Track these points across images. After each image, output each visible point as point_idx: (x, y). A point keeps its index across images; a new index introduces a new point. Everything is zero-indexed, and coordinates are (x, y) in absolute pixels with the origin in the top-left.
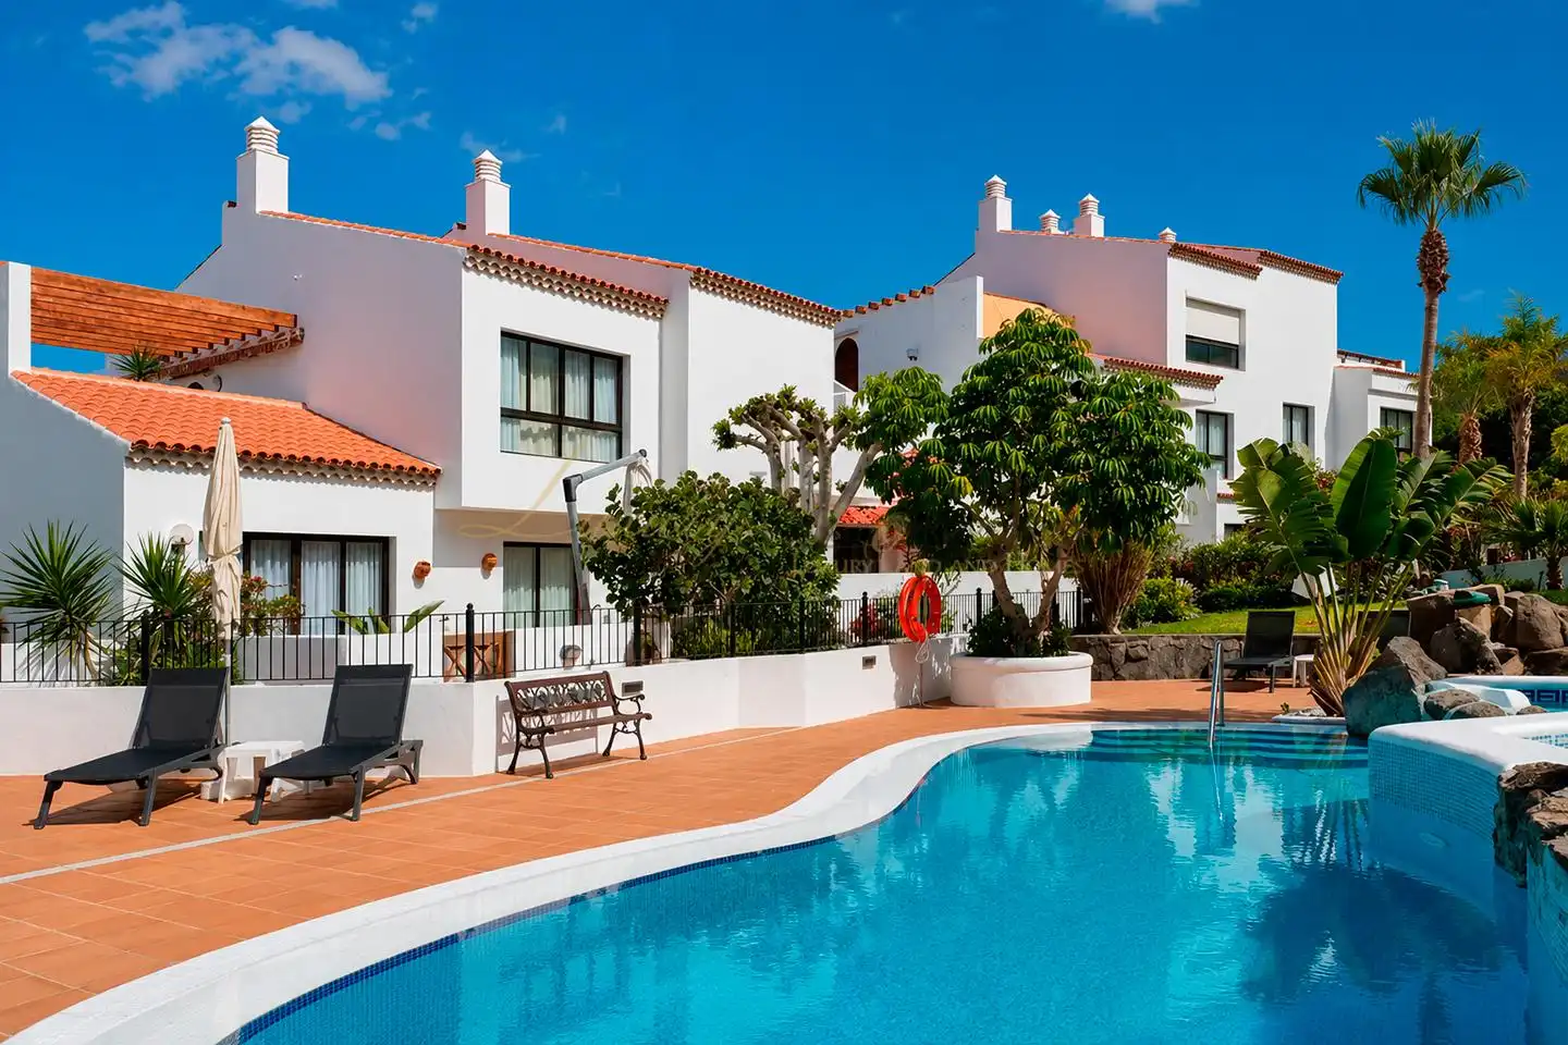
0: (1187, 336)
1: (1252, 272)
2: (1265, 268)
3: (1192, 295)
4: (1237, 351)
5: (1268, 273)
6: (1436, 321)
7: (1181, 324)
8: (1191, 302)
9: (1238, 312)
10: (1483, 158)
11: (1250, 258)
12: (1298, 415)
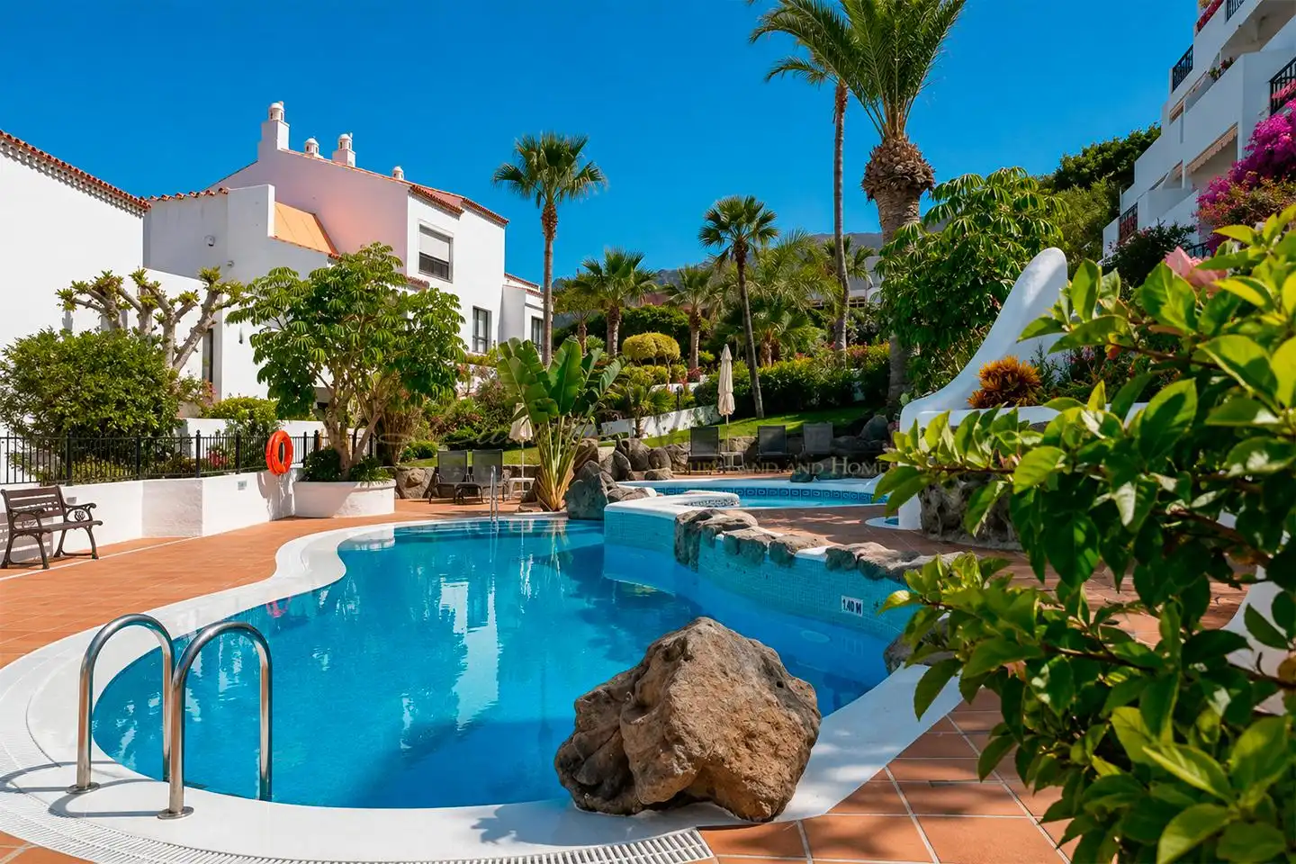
0: (420, 253)
1: (456, 212)
2: (466, 211)
3: (424, 224)
4: (448, 267)
5: (467, 215)
6: (552, 261)
7: (416, 245)
8: (424, 229)
9: (448, 240)
10: (583, 159)
11: (457, 204)
12: (481, 315)
